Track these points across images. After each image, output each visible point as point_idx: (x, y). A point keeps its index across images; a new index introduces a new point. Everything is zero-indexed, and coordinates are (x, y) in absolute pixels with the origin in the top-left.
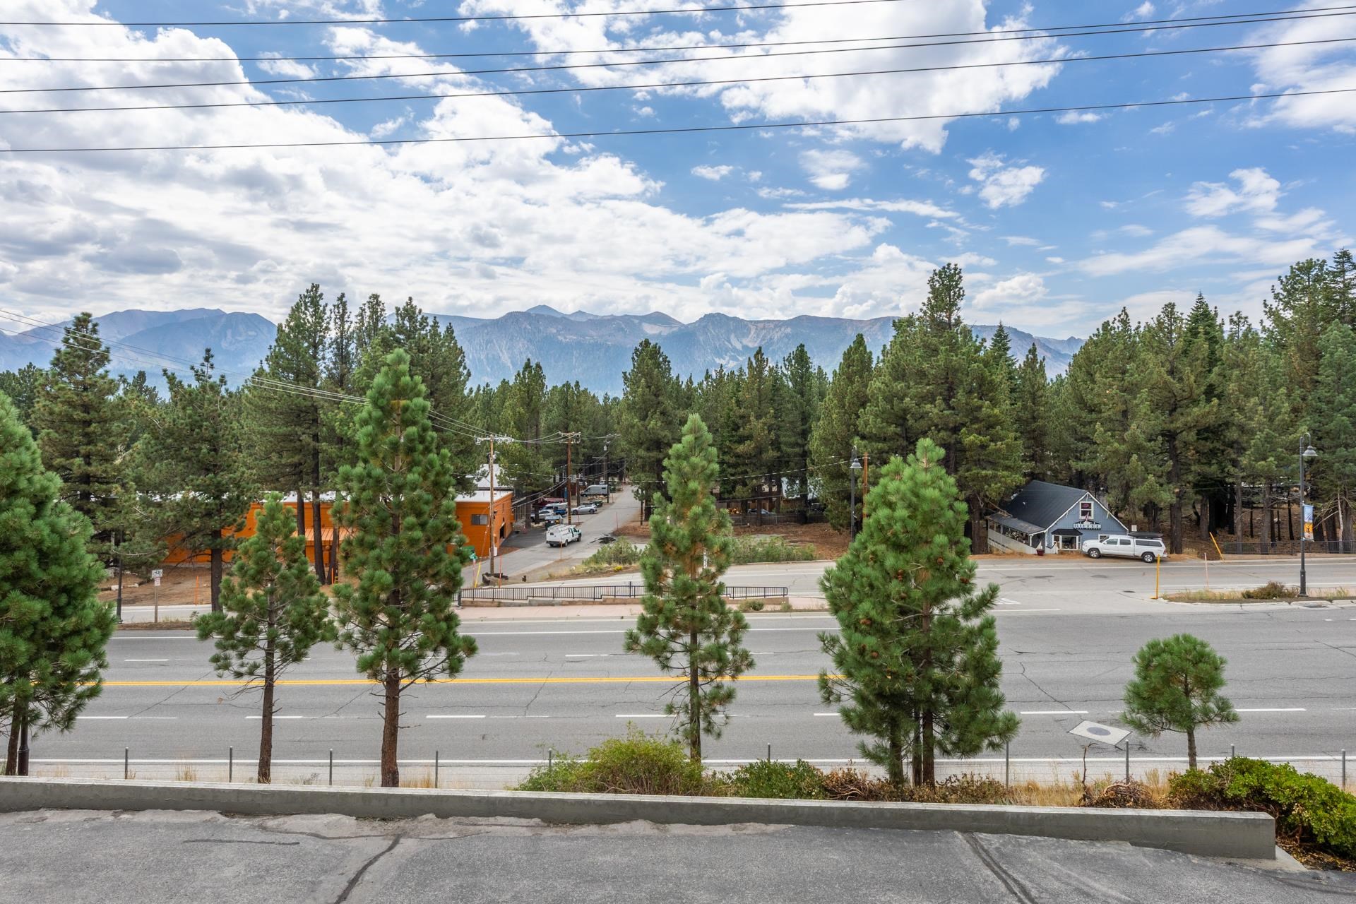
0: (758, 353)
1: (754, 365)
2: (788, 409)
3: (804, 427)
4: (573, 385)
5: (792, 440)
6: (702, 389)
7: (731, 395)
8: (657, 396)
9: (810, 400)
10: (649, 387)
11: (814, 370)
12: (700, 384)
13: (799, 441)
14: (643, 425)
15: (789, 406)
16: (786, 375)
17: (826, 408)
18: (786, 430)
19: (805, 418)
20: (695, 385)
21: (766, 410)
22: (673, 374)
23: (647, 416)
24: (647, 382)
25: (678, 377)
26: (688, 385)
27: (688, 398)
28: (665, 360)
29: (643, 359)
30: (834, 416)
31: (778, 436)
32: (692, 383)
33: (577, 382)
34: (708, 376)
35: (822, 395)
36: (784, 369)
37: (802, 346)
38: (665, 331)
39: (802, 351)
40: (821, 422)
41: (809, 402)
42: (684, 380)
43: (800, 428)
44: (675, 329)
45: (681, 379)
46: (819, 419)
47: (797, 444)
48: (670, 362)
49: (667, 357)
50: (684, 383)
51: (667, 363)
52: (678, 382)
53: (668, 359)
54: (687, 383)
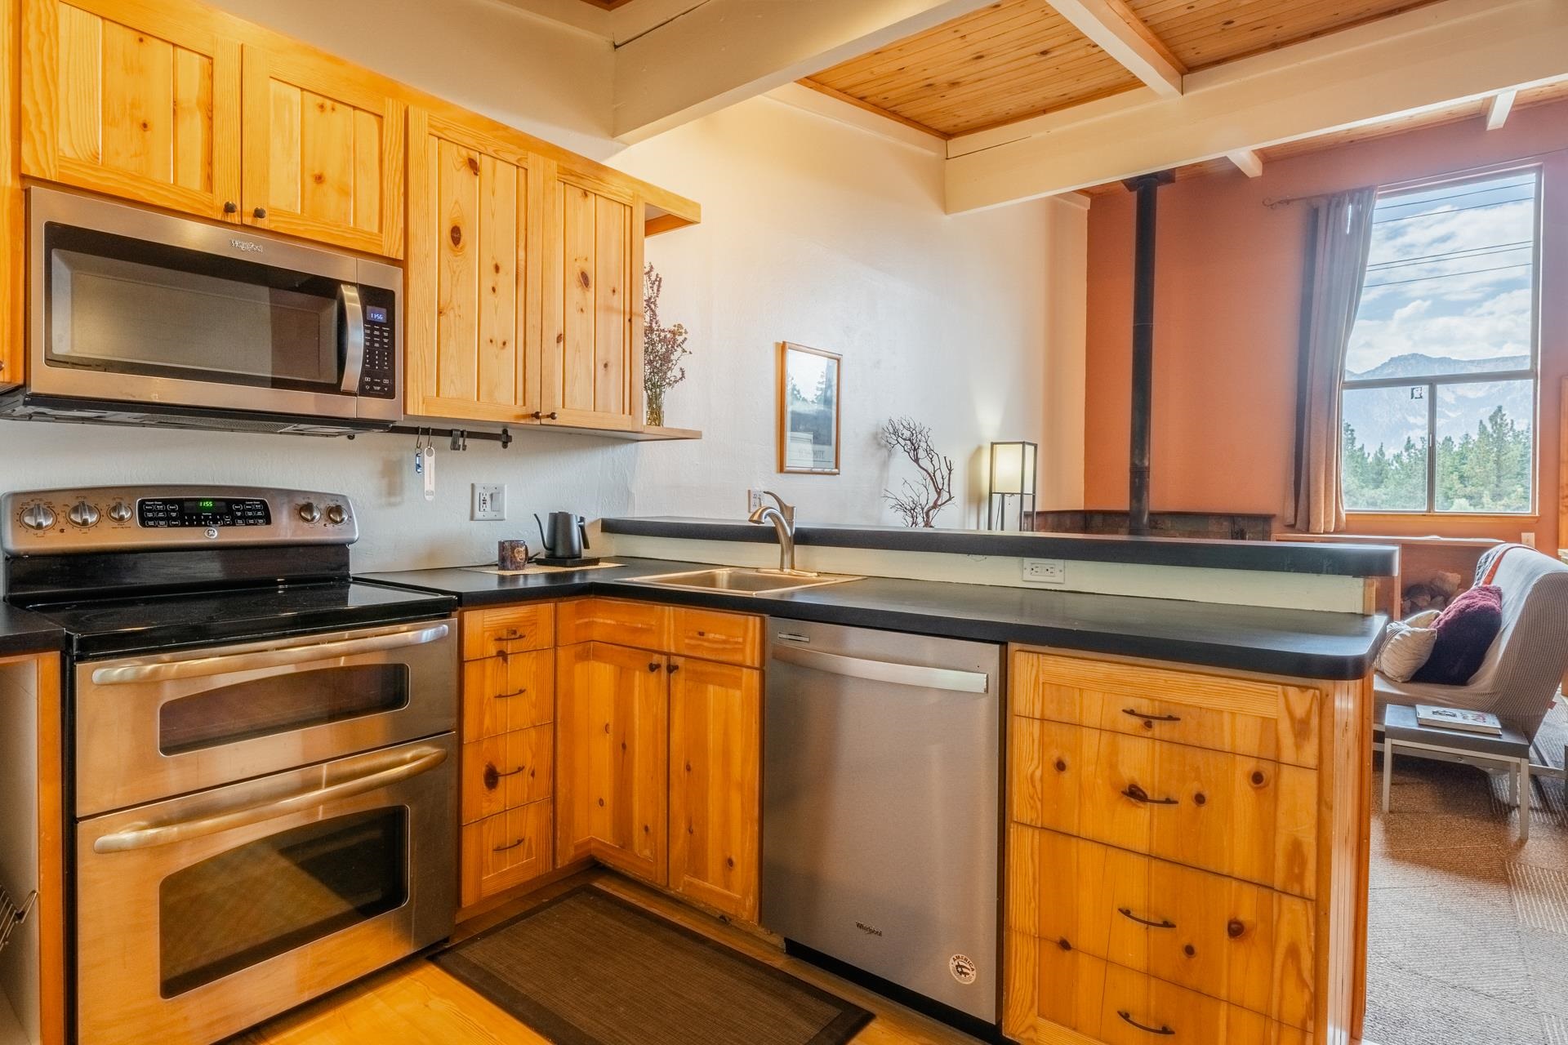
0: (1496, 414)
1: (1490, 429)
6: (1401, 463)
7: (1451, 469)
12: (1398, 457)
21: (1510, 489)
25: (1362, 449)
32: (1383, 454)
34: (1409, 446)
42: (1371, 450)
45: (1366, 451)
48: (1353, 430)
49: (1349, 425)
50: (1372, 455)
51: (1349, 432)
52: (1364, 454)
53: (1350, 428)
54: (1376, 455)
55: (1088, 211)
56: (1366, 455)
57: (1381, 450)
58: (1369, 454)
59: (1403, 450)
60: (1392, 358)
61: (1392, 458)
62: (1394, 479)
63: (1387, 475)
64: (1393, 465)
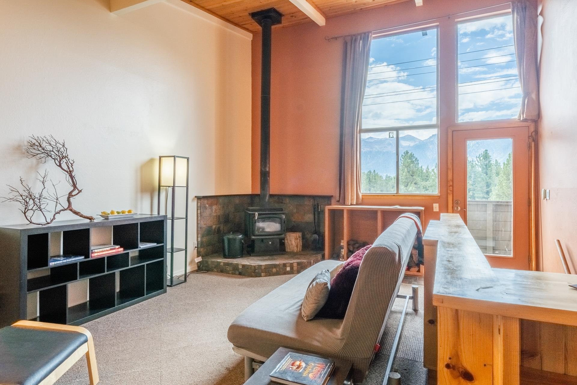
2: (479, 181)
3: (488, 189)
4: (372, 171)
5: (481, 195)
8: (412, 176)
9: (491, 177)
10: (409, 172)
11: (493, 162)
12: (433, 170)
13: (485, 196)
14: (406, 189)
15: (479, 179)
16: (477, 165)
17: (500, 181)
18: (478, 191)
19: (488, 185)
20: (430, 170)
22: (420, 166)
23: (408, 185)
24: (408, 170)
25: (422, 167)
26: (427, 171)
27: (427, 176)
30: (504, 184)
31: (474, 194)
32: (428, 169)
33: (374, 171)
35: (498, 174)
36: (476, 162)
37: (486, 151)
38: (412, 144)
39: (486, 153)
40: (497, 187)
41: (490, 178)
42: (424, 168)
43: (485, 189)
44: (417, 143)
45: (423, 167)
46: (496, 185)
47: (484, 198)
48: (418, 160)
49: (417, 158)
50: (425, 170)
51: (417, 161)
52: (422, 169)
53: (417, 159)
54: (426, 169)
55: (252, 40)
56: (423, 170)
57: (428, 167)
58: (424, 169)
59: (435, 168)
60: (433, 135)
61: (431, 171)
62: (432, 178)
63: (430, 177)
64: (431, 173)
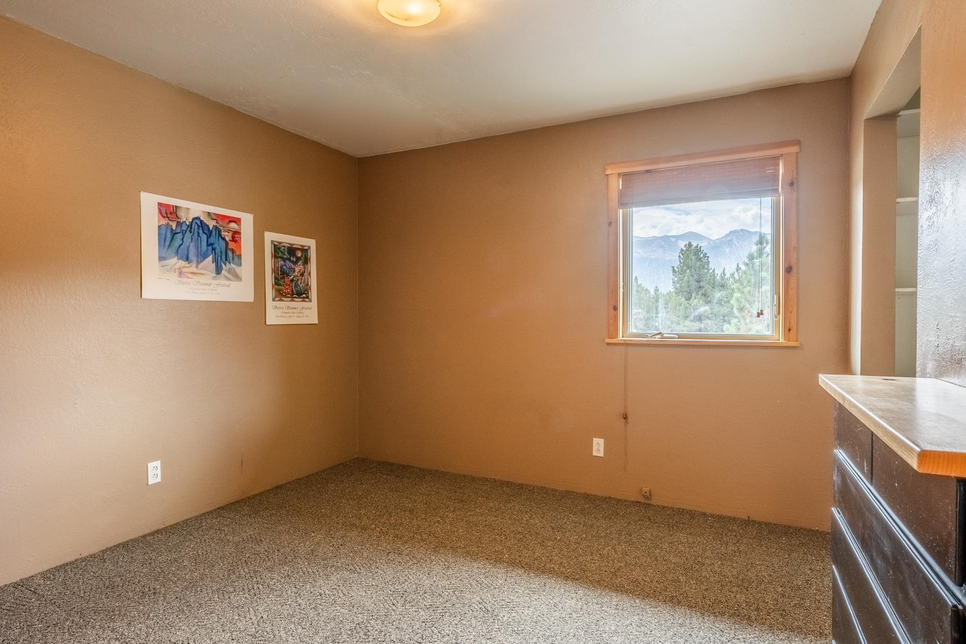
28: (705, 256)
29: (688, 256)
